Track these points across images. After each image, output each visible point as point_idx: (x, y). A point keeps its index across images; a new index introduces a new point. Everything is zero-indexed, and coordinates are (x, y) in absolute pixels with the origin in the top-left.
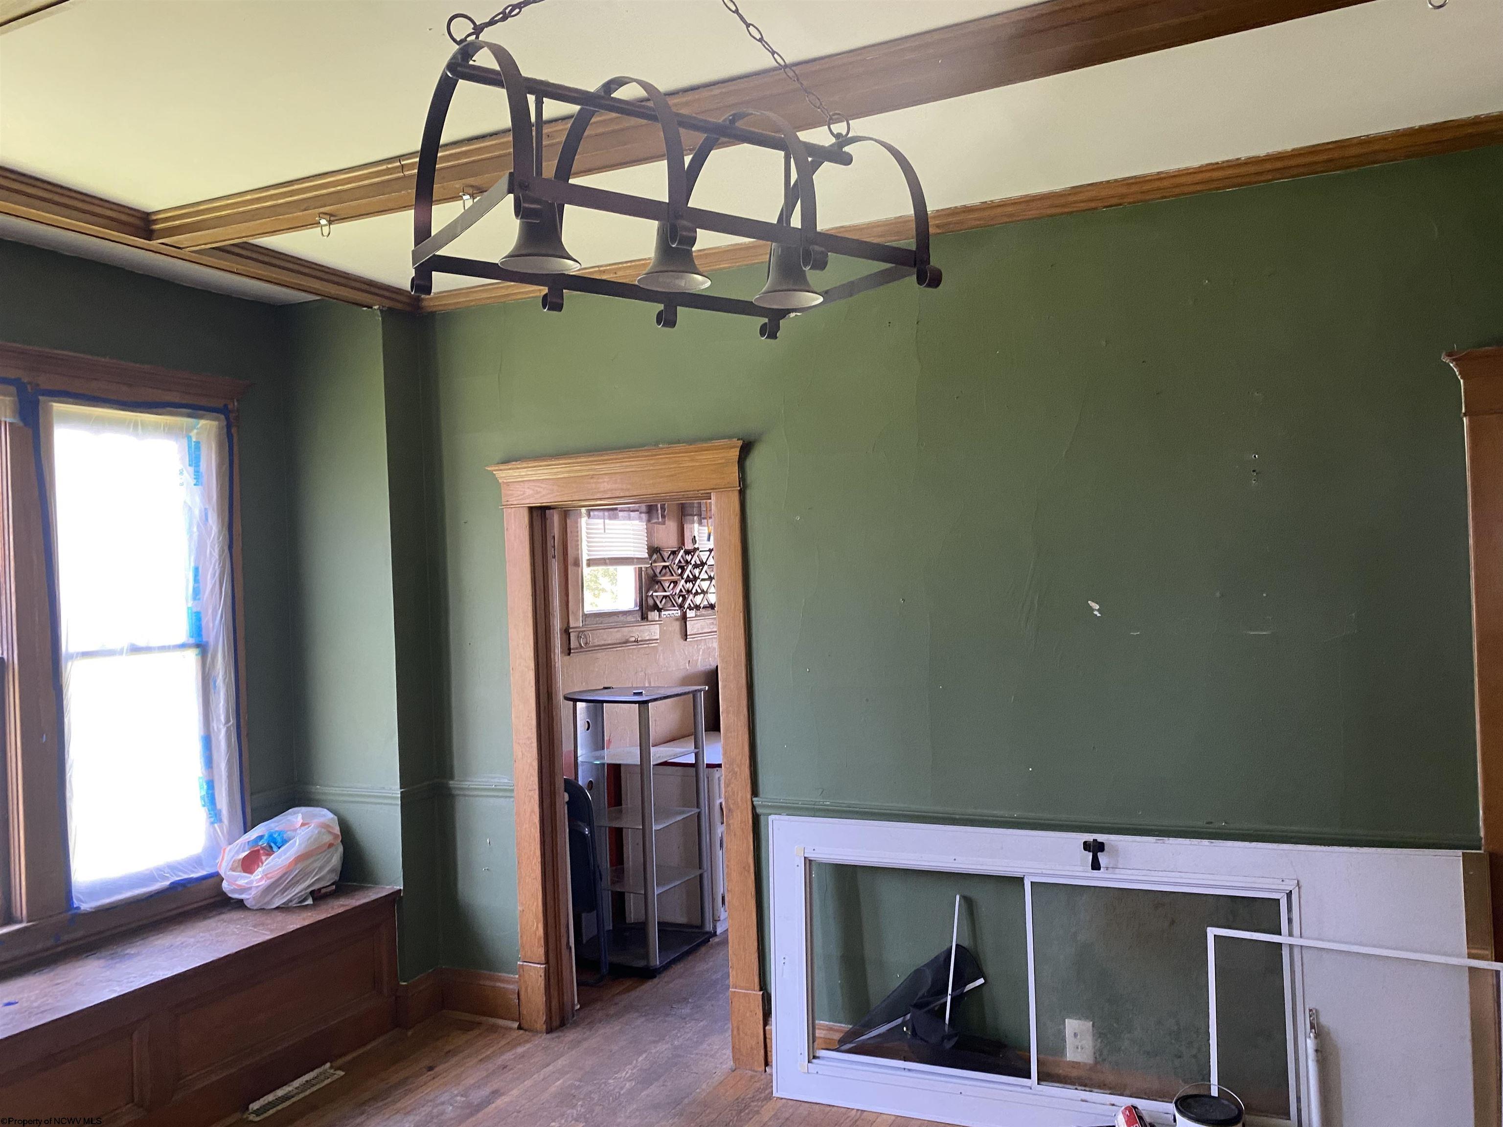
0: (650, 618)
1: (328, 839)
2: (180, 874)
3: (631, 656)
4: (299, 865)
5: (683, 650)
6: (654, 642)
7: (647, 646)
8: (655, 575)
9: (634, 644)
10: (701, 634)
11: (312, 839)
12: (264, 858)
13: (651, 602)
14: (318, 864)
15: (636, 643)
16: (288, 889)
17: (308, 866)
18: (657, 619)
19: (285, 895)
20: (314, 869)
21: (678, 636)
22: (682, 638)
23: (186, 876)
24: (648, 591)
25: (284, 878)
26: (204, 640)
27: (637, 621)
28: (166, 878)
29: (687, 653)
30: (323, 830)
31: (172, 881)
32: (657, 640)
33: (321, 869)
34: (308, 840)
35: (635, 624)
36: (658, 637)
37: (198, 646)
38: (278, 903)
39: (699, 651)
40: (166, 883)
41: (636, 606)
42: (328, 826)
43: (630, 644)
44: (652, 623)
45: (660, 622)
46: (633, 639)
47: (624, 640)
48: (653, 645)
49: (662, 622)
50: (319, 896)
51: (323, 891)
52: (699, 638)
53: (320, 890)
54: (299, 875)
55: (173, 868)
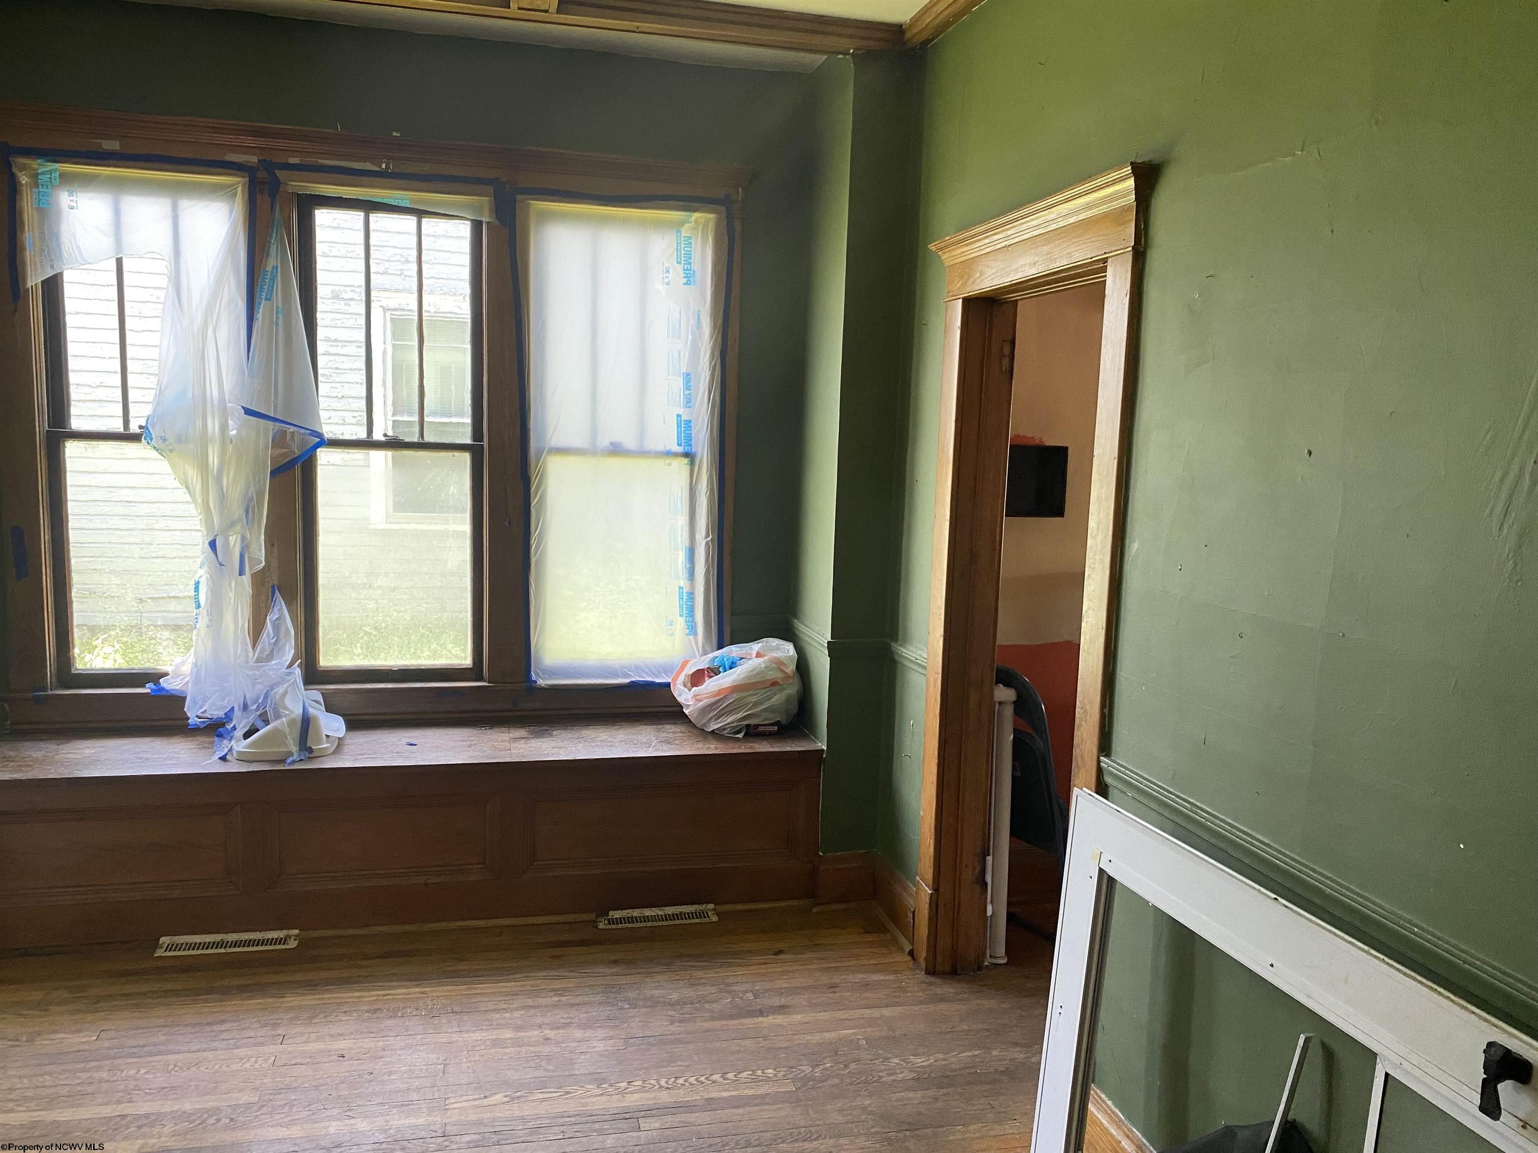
1: (777, 676)
2: (645, 676)
4: (734, 695)
11: (754, 673)
12: (706, 679)
14: (754, 699)
16: (723, 715)
17: (745, 697)
19: (719, 721)
20: (749, 703)
23: (649, 679)
25: (719, 704)
26: (693, 450)
28: (626, 676)
30: (774, 665)
31: (633, 679)
33: (756, 704)
34: (750, 672)
37: (686, 455)
38: (713, 726)
40: (627, 681)
42: (783, 663)
50: (752, 732)
51: (761, 729)
53: (757, 726)
54: (732, 705)
55: (638, 669)
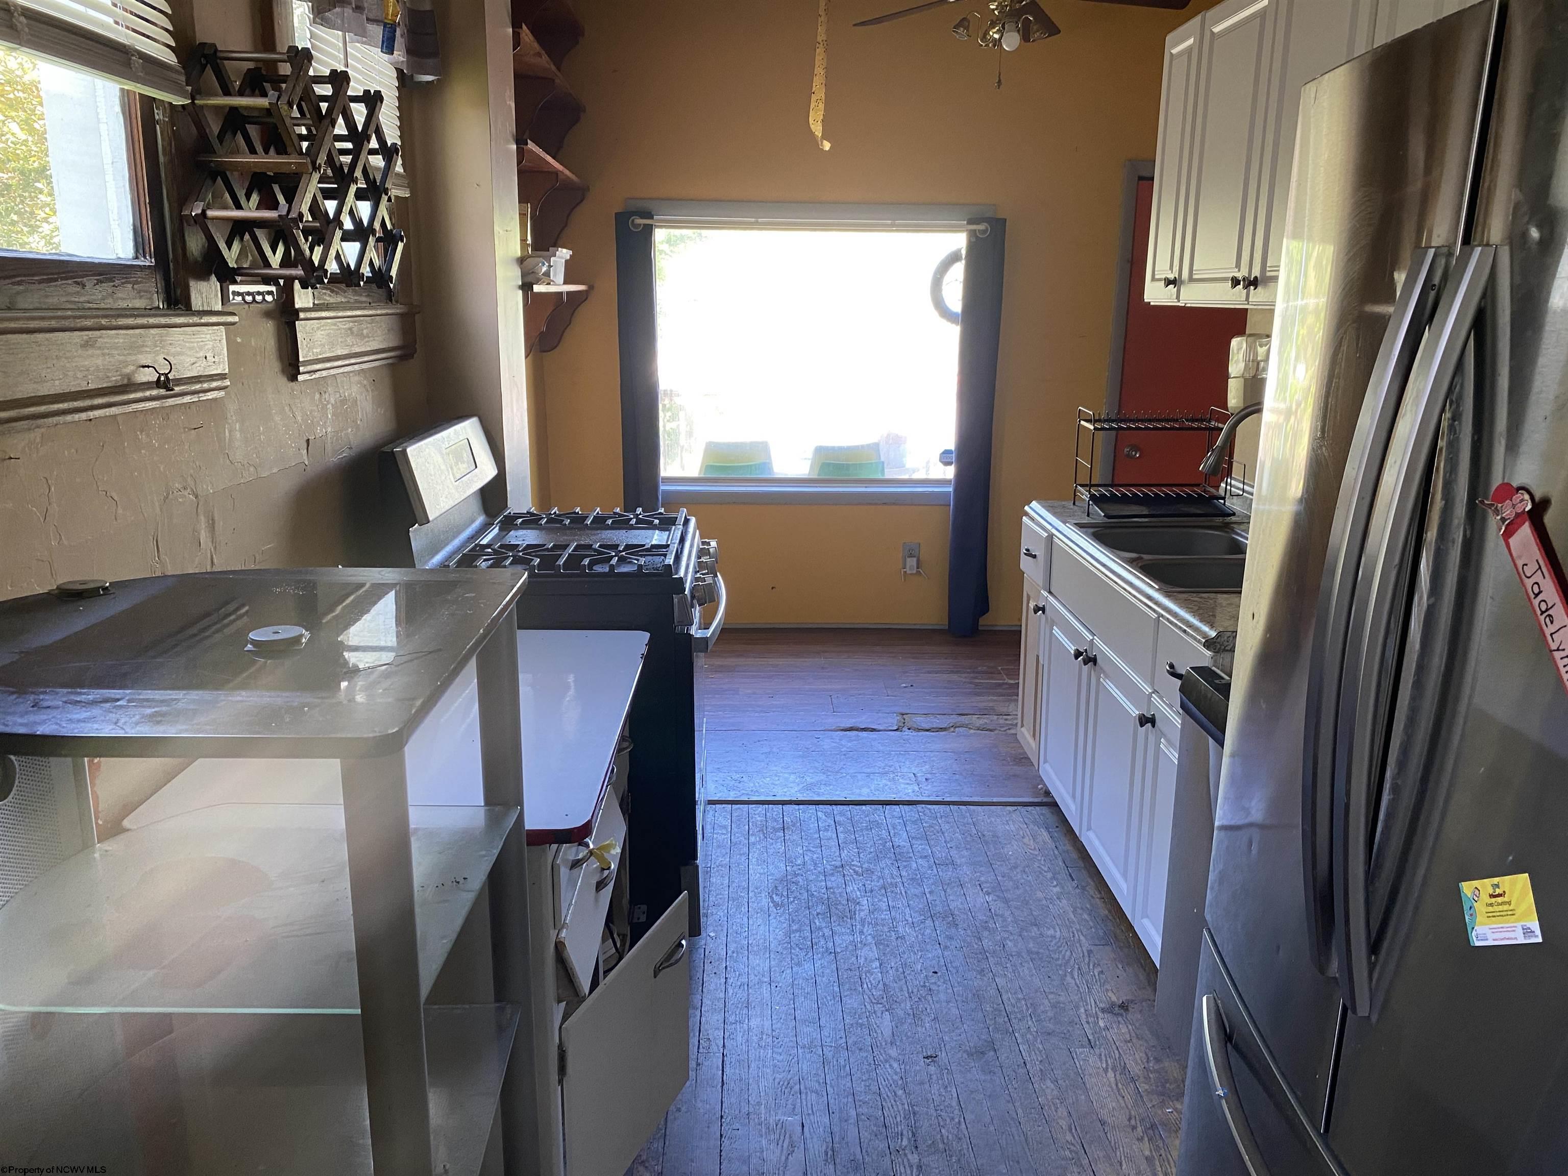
0: (197, 302)
3: (143, 437)
5: (291, 408)
6: (214, 384)
7: (195, 398)
8: (203, 145)
9: (154, 392)
10: (329, 360)
13: (195, 244)
15: (162, 392)
18: (219, 307)
21: (272, 365)
22: (283, 371)
24: (183, 200)
27: (153, 311)
29: (299, 418)
32: (222, 377)
35: (152, 321)
36: (223, 368)
39: (324, 407)
41: (140, 247)
43: (139, 395)
44: (205, 320)
45: (230, 319)
46: (149, 376)
47: (115, 379)
48: (211, 395)
49: (235, 319)
52: (324, 373)
